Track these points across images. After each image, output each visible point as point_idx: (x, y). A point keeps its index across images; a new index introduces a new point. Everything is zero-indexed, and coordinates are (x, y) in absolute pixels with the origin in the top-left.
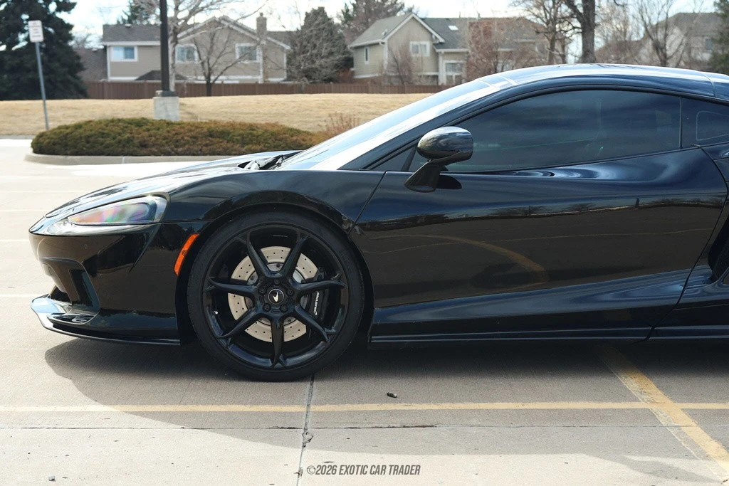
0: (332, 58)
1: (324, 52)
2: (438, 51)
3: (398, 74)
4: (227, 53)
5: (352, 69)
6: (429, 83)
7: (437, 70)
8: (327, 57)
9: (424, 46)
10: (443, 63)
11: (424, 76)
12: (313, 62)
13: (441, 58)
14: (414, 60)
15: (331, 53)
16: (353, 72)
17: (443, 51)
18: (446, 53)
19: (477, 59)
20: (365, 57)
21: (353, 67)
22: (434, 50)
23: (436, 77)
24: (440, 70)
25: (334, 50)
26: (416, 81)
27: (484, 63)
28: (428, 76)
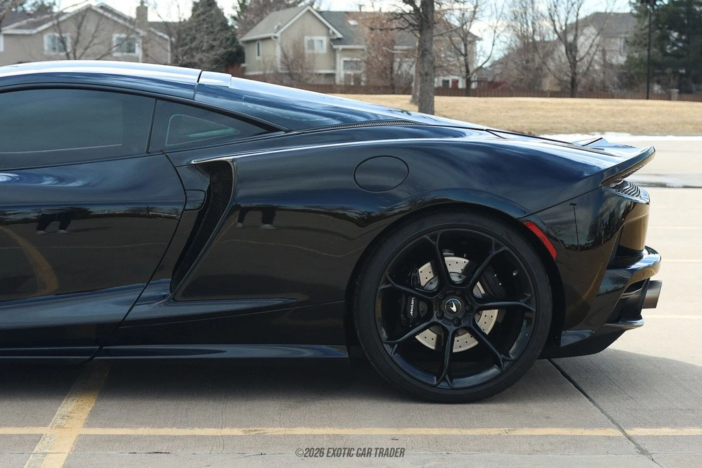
0: (213, 53)
1: (205, 46)
2: (335, 47)
3: (288, 72)
4: (94, 45)
5: (243, 65)
6: (323, 81)
7: (334, 68)
8: (207, 51)
9: (320, 43)
10: (341, 60)
11: (316, 74)
12: (193, 57)
13: (338, 55)
14: (307, 56)
15: (212, 47)
16: (244, 68)
17: (341, 47)
18: (343, 50)
19: (373, 57)
20: (257, 52)
21: (244, 62)
22: (331, 46)
23: (333, 75)
24: (338, 67)
25: (214, 43)
26: (307, 79)
27: (379, 61)
28: (320, 74)
